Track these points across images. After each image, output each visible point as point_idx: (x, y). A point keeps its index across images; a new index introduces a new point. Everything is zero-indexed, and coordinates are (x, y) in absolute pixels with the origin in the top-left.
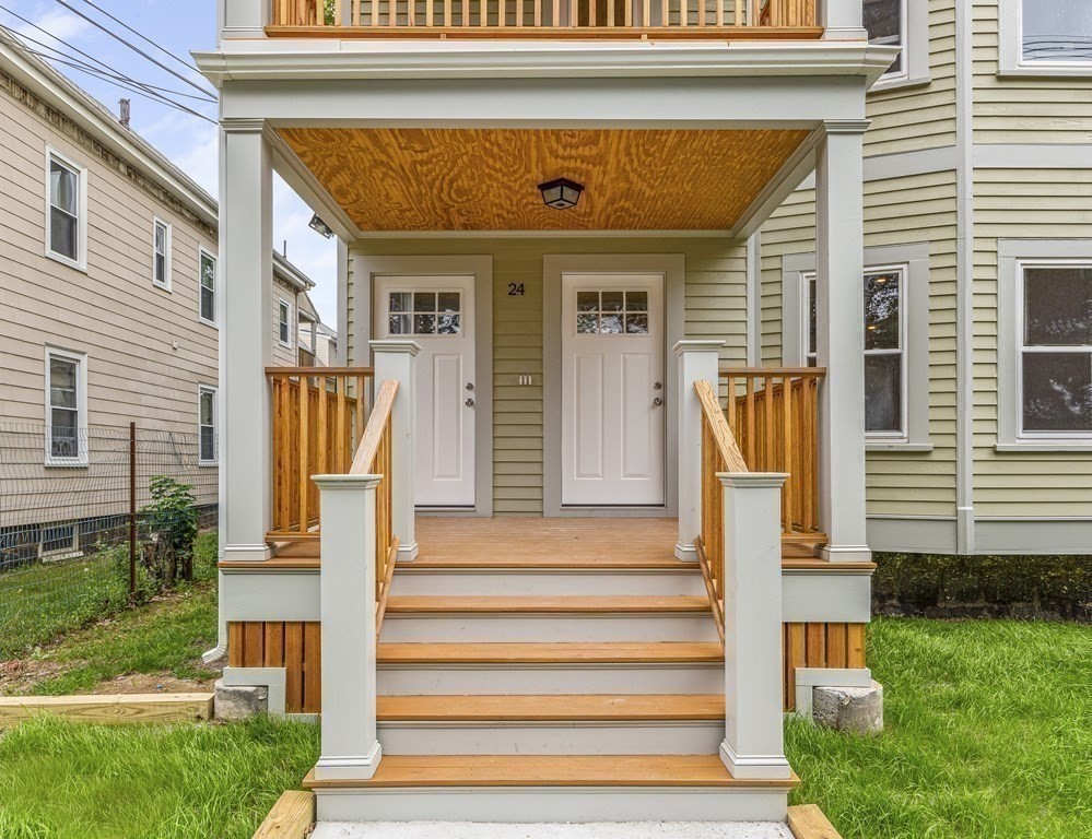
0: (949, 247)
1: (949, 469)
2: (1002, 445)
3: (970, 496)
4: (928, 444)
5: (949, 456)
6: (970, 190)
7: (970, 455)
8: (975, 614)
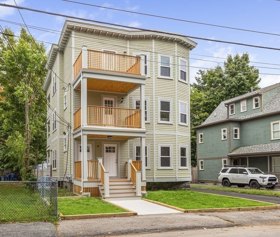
0: (152, 144)
1: (152, 171)
2: (158, 168)
3: (155, 175)
4: (150, 168)
5: (152, 170)
6: (155, 137)
7: (155, 170)
8: (155, 190)
